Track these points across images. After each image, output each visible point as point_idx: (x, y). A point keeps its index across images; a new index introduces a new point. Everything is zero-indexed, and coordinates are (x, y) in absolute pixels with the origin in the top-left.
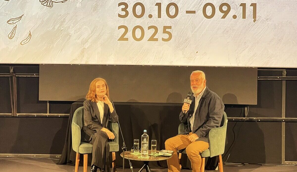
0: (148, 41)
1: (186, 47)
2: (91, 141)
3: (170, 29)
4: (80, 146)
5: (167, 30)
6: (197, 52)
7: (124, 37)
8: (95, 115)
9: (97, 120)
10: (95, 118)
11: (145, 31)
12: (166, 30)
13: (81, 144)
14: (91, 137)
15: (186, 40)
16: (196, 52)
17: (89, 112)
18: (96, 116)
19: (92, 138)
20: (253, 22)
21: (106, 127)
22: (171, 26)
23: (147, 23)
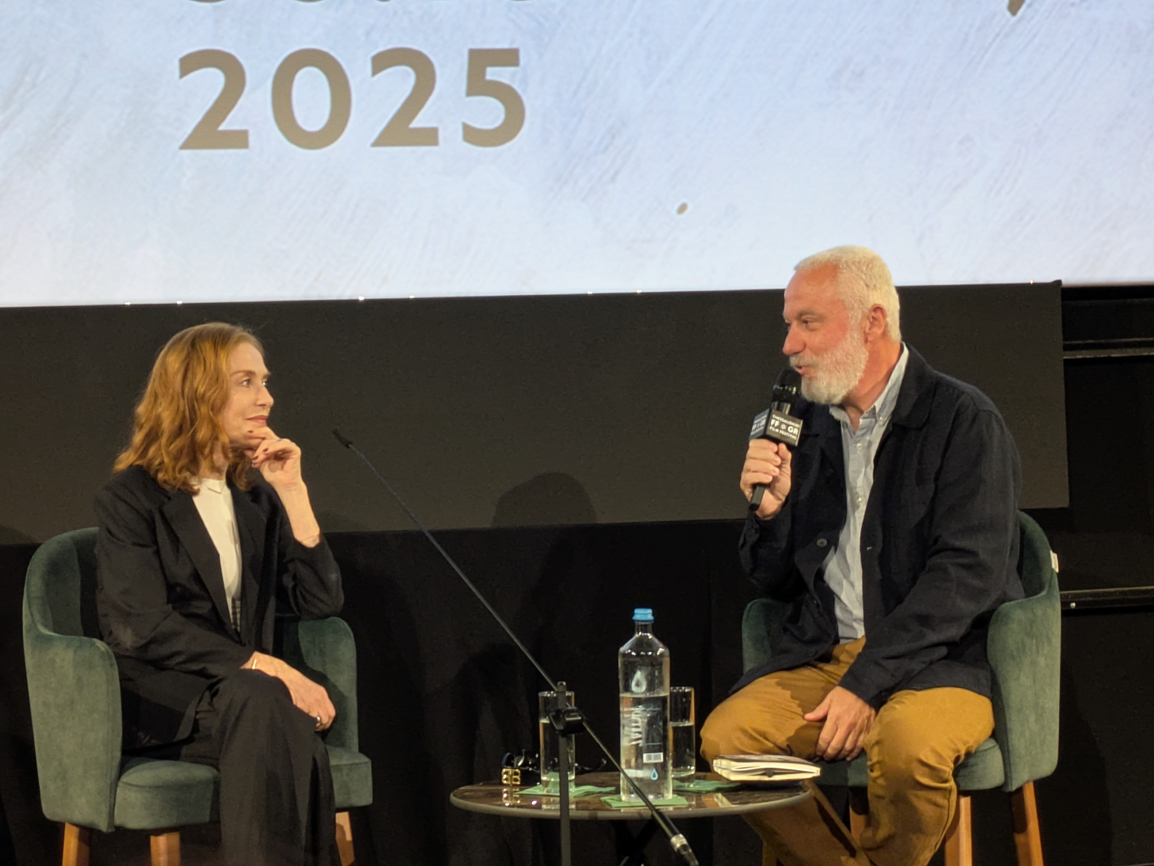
0: (379, 142)
1: (613, 179)
2: (190, 740)
3: (511, 69)
4: (124, 779)
5: (493, 73)
6: (682, 209)
7: (223, 127)
8: (188, 570)
9: (203, 608)
10: (196, 589)
11: (353, 83)
12: (484, 73)
13: (123, 768)
14: (190, 712)
15: (613, 137)
16: (677, 205)
17: (150, 551)
18: (196, 577)
19: (196, 721)
20: (1008, 14)
21: (264, 651)
22: (515, 46)
23: (368, 34)
